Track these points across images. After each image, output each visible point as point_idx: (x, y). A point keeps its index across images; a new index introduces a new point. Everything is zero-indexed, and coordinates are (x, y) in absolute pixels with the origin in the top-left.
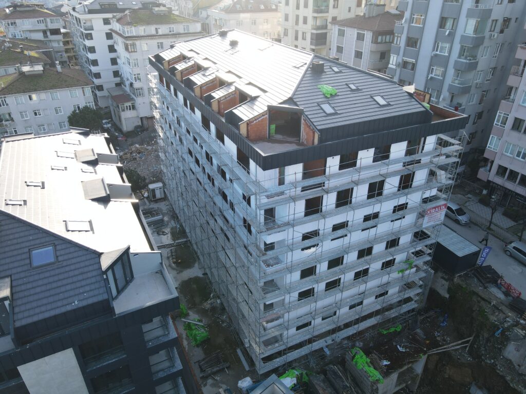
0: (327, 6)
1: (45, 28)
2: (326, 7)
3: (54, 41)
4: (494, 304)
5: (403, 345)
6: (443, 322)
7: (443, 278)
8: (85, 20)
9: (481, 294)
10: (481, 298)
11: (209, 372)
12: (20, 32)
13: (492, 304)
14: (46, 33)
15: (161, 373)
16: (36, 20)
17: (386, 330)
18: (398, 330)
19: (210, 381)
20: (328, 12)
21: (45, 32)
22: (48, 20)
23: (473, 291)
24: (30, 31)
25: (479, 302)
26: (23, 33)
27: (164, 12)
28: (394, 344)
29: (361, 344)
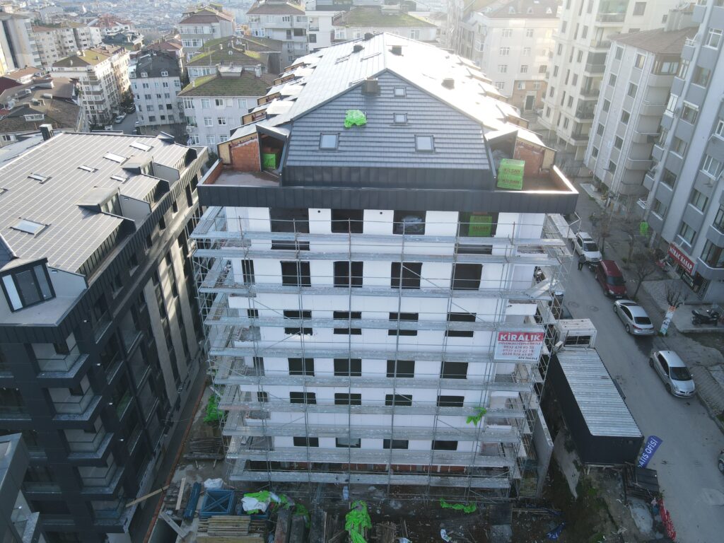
0: (624, 12)
1: (289, 27)
2: (620, 12)
3: (297, 43)
4: (621, 534)
5: (452, 532)
6: (553, 532)
7: (575, 462)
8: (313, 18)
9: (612, 509)
10: (610, 517)
11: (196, 456)
12: (262, 29)
13: (619, 532)
14: (290, 34)
15: (66, 416)
16: (281, 17)
17: (449, 503)
18: (467, 510)
19: (190, 467)
20: (623, 21)
21: (289, 32)
22: (295, 17)
23: (603, 499)
24: (274, 29)
25: (605, 521)
26: (266, 31)
27: (394, 12)
28: (442, 525)
29: (400, 505)
